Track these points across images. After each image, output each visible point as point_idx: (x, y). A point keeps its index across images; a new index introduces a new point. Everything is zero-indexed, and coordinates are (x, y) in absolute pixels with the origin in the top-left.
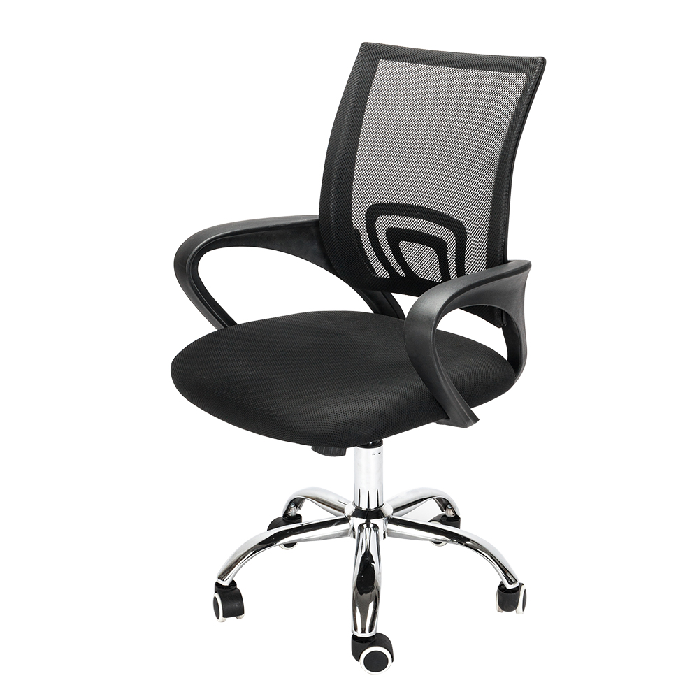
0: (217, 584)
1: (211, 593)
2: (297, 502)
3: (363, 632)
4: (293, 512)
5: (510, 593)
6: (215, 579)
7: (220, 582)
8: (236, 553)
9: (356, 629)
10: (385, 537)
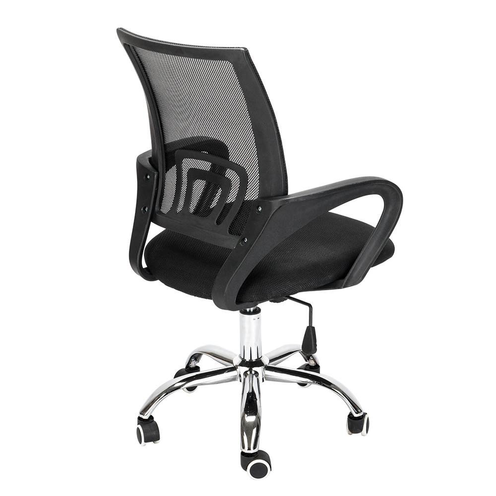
0: (139, 418)
2: (196, 357)
3: (249, 449)
4: (193, 364)
5: (356, 420)
6: (138, 415)
7: (141, 416)
8: (152, 395)
9: (244, 447)
10: (263, 381)
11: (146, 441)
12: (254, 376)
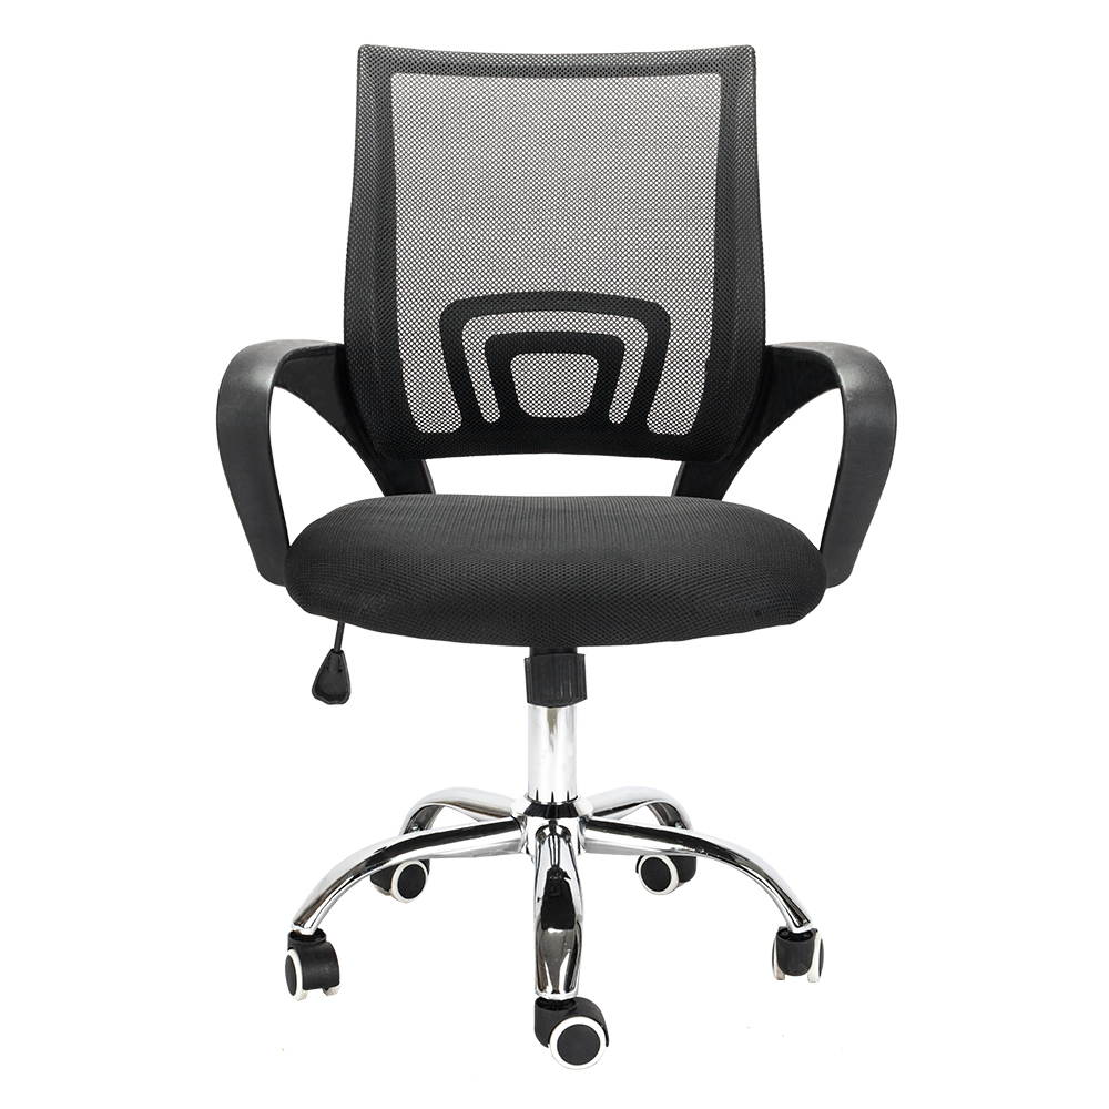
1: (281, 951)
3: (556, 991)
5: (797, 940)
6: (291, 926)
7: (296, 928)
9: (542, 987)
10: (579, 852)
11: (306, 987)
12: (562, 840)
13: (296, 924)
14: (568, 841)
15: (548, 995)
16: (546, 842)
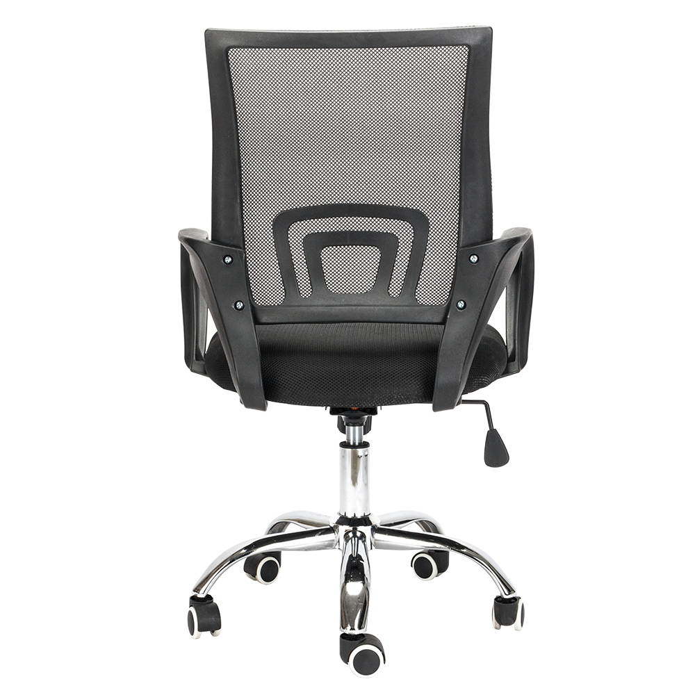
11: (200, 630)
13: (194, 591)
14: (364, 542)
15: (348, 631)
16: (350, 541)
